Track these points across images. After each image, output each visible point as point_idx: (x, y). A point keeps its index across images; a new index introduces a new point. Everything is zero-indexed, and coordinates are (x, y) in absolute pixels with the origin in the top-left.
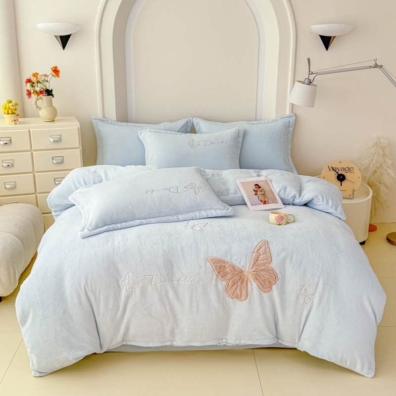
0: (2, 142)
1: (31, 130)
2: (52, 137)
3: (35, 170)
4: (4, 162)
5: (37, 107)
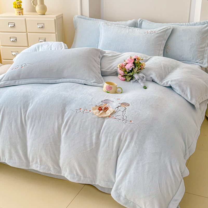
0: (10, 26)
1: (26, 19)
2: (38, 24)
3: (29, 45)
4: (11, 38)
5: (34, 4)
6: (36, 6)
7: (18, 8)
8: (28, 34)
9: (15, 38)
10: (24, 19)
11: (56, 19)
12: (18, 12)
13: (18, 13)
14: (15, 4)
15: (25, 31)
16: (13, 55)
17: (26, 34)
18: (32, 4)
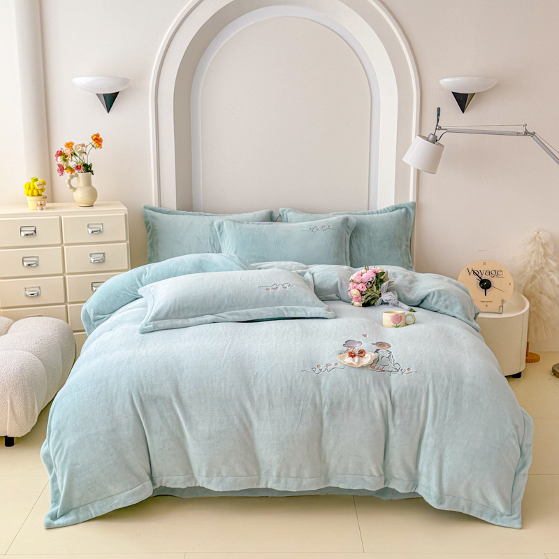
0: (23, 234)
1: (62, 217)
2: (90, 226)
3: (67, 272)
4: (25, 259)
5: (71, 187)
6: (75, 189)
7: (39, 195)
8: (65, 247)
9: (35, 259)
10: (58, 217)
11: (127, 213)
12: (39, 203)
13: (38, 205)
14: (31, 187)
15: (60, 242)
16: (27, 296)
17: (60, 247)
18: (68, 186)
